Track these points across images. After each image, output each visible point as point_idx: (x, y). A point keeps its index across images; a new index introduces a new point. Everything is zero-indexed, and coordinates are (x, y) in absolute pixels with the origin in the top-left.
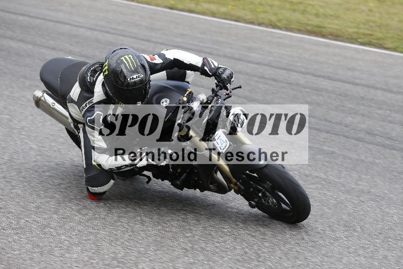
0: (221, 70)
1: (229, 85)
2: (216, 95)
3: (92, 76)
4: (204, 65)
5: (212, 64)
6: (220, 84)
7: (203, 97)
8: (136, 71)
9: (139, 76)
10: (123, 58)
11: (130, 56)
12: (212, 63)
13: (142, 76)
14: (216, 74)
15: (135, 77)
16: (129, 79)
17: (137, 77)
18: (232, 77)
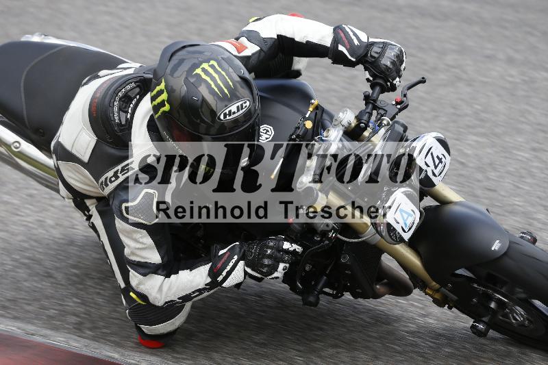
0: (376, 49)
1: (398, 79)
2: (375, 107)
3: (123, 109)
4: (336, 41)
5: (353, 37)
6: (380, 81)
7: (348, 117)
8: (234, 96)
9: (242, 105)
10: (198, 71)
11: (212, 62)
12: (355, 34)
13: (248, 103)
14: (365, 58)
15: (234, 108)
16: (222, 117)
17: (238, 107)
18: (402, 62)
